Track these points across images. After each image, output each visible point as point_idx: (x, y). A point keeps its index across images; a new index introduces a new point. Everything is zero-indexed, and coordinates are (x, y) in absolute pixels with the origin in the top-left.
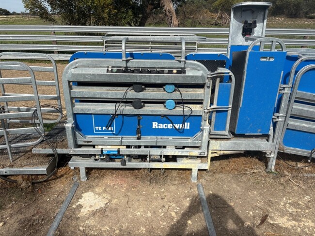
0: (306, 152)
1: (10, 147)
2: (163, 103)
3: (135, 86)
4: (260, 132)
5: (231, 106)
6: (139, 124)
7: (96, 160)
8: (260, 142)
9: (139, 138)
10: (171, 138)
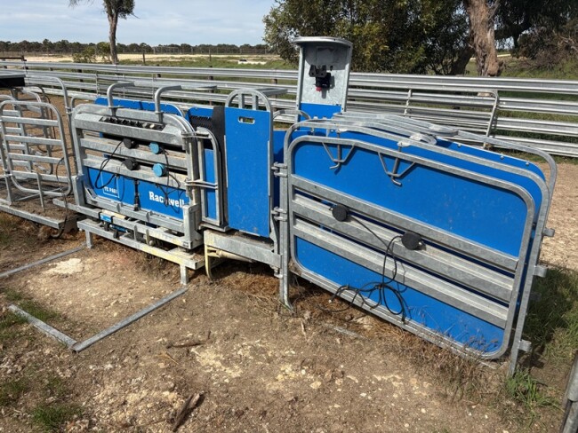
0: (333, 286)
1: (42, 193)
2: (152, 166)
3: (125, 140)
4: (258, 233)
5: (216, 184)
6: (137, 191)
7: (101, 226)
8: (261, 249)
9: (136, 209)
10: (168, 217)
